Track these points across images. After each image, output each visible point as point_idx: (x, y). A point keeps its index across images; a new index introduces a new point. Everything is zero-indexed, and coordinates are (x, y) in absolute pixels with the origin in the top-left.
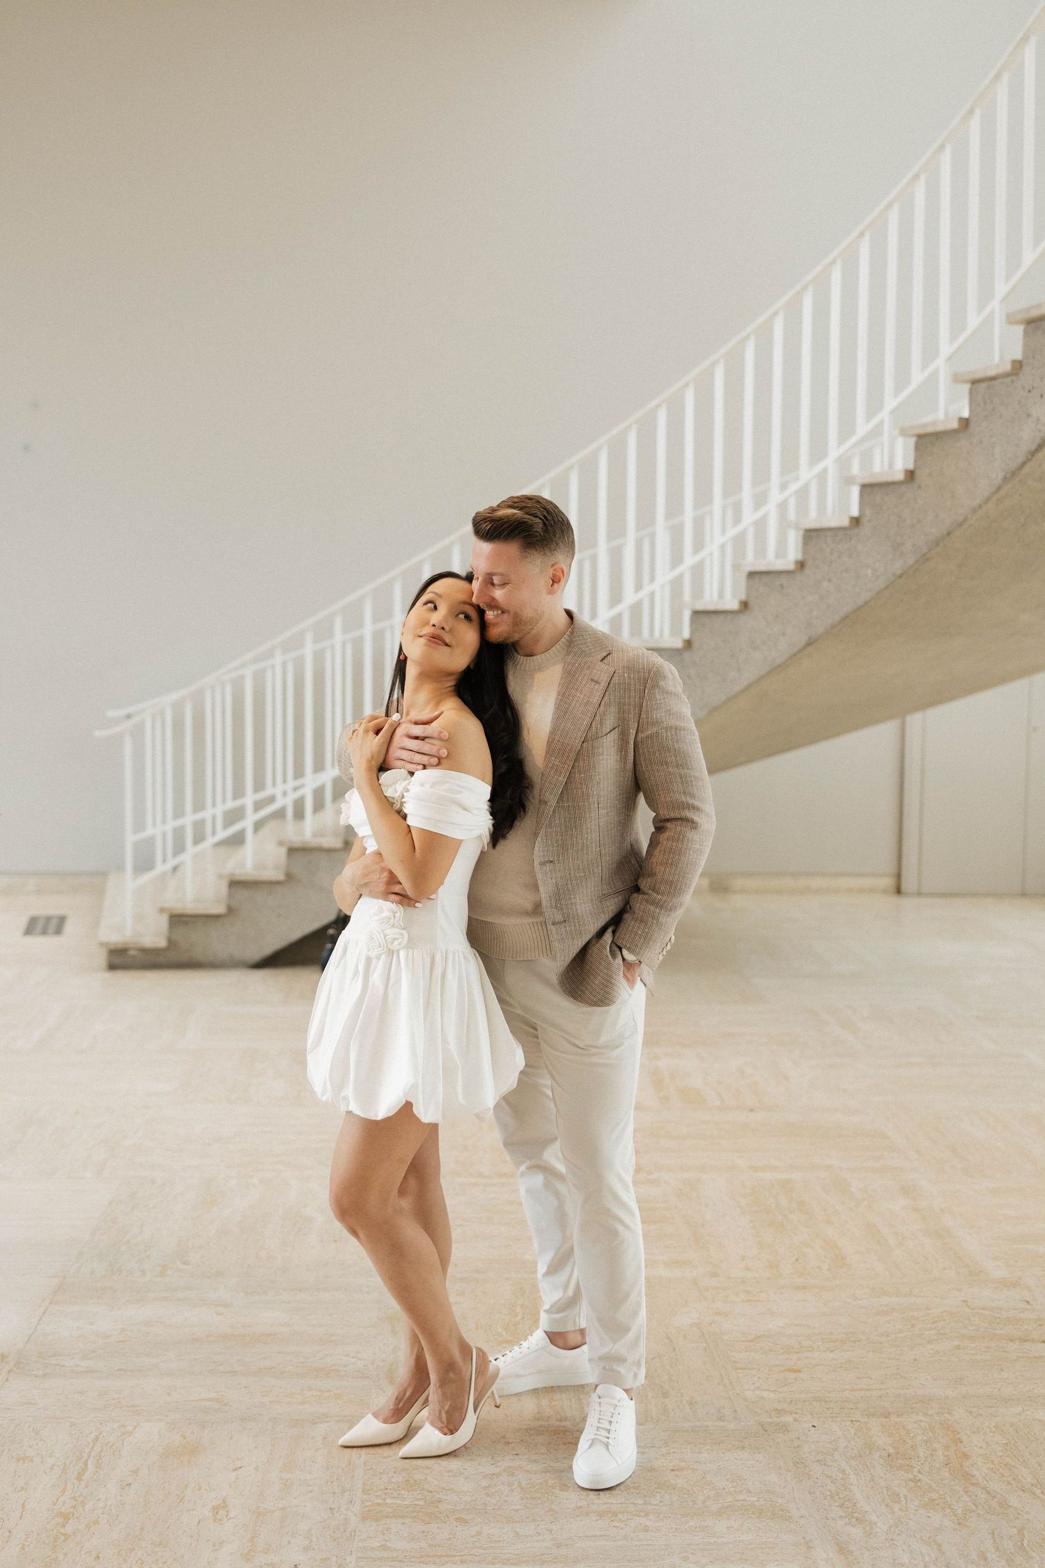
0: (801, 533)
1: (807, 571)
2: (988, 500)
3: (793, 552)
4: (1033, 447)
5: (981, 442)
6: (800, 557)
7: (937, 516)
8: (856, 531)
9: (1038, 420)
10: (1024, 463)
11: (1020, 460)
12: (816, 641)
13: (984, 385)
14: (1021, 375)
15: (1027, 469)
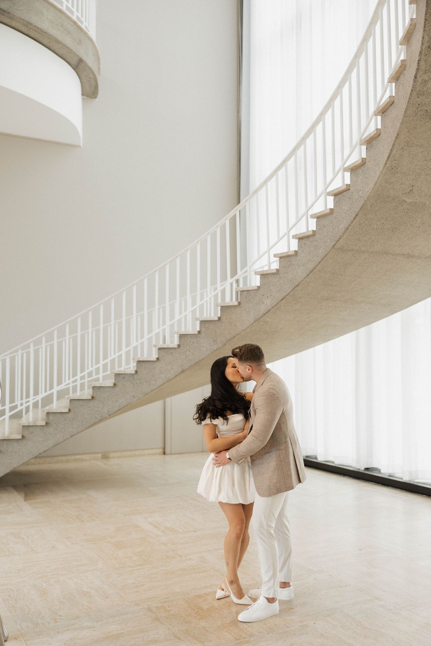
0: (178, 336)
1: (181, 348)
2: (248, 327)
3: (176, 342)
4: (265, 312)
5: (245, 309)
6: (178, 344)
7: (229, 332)
8: (199, 335)
9: (267, 304)
10: (262, 317)
11: (261, 315)
12: (185, 371)
13: (246, 292)
14: (259, 290)
15: (262, 319)
